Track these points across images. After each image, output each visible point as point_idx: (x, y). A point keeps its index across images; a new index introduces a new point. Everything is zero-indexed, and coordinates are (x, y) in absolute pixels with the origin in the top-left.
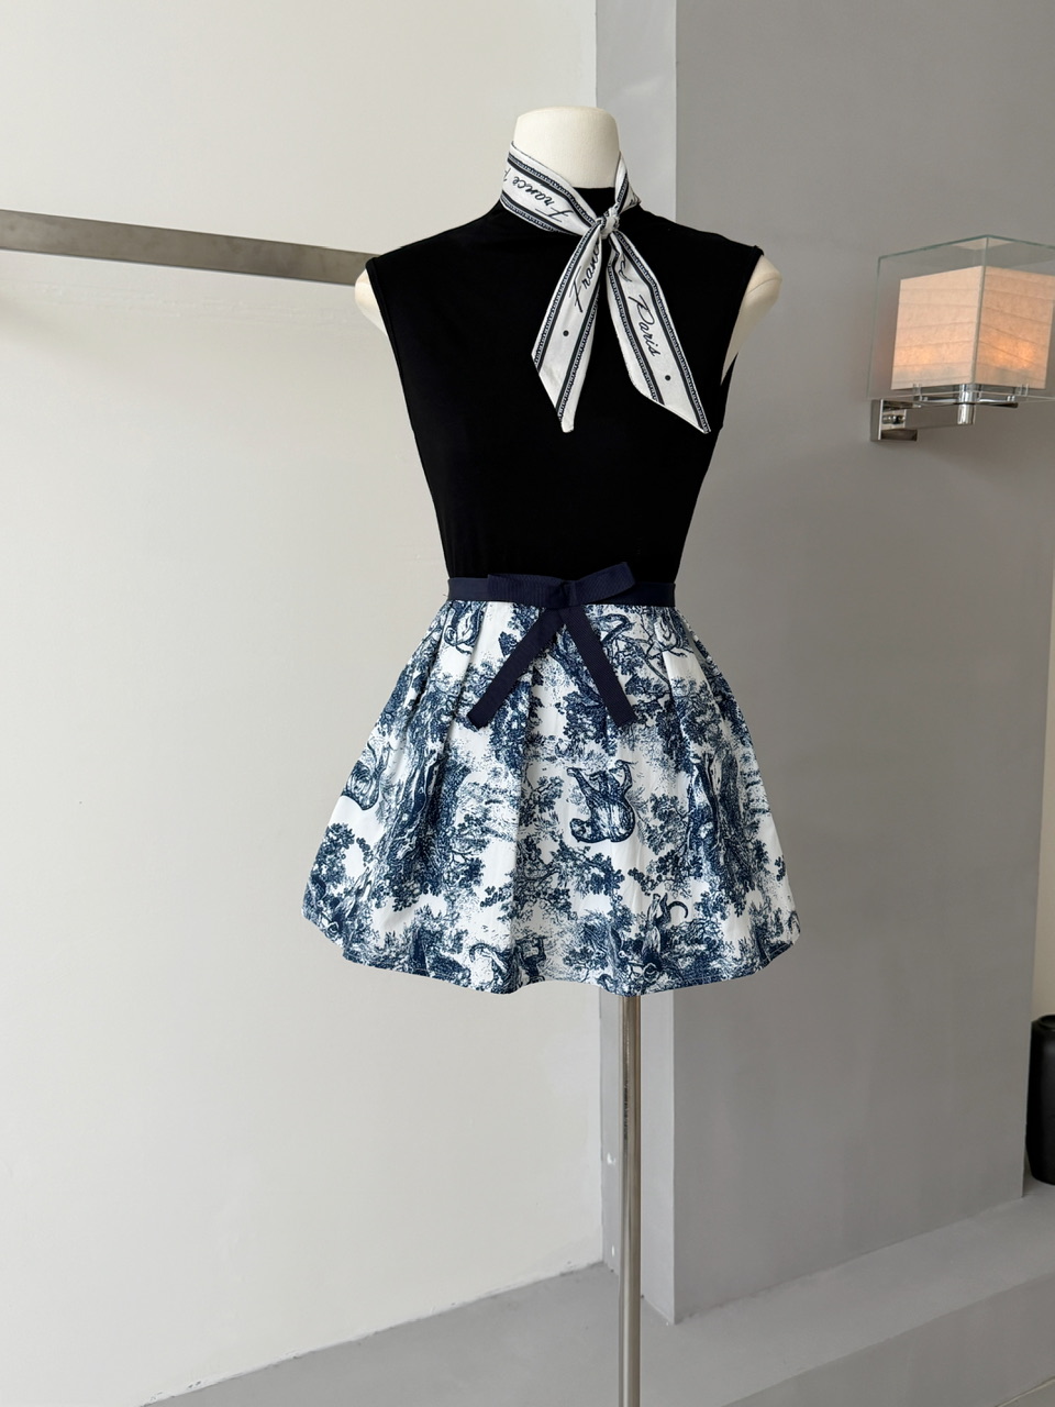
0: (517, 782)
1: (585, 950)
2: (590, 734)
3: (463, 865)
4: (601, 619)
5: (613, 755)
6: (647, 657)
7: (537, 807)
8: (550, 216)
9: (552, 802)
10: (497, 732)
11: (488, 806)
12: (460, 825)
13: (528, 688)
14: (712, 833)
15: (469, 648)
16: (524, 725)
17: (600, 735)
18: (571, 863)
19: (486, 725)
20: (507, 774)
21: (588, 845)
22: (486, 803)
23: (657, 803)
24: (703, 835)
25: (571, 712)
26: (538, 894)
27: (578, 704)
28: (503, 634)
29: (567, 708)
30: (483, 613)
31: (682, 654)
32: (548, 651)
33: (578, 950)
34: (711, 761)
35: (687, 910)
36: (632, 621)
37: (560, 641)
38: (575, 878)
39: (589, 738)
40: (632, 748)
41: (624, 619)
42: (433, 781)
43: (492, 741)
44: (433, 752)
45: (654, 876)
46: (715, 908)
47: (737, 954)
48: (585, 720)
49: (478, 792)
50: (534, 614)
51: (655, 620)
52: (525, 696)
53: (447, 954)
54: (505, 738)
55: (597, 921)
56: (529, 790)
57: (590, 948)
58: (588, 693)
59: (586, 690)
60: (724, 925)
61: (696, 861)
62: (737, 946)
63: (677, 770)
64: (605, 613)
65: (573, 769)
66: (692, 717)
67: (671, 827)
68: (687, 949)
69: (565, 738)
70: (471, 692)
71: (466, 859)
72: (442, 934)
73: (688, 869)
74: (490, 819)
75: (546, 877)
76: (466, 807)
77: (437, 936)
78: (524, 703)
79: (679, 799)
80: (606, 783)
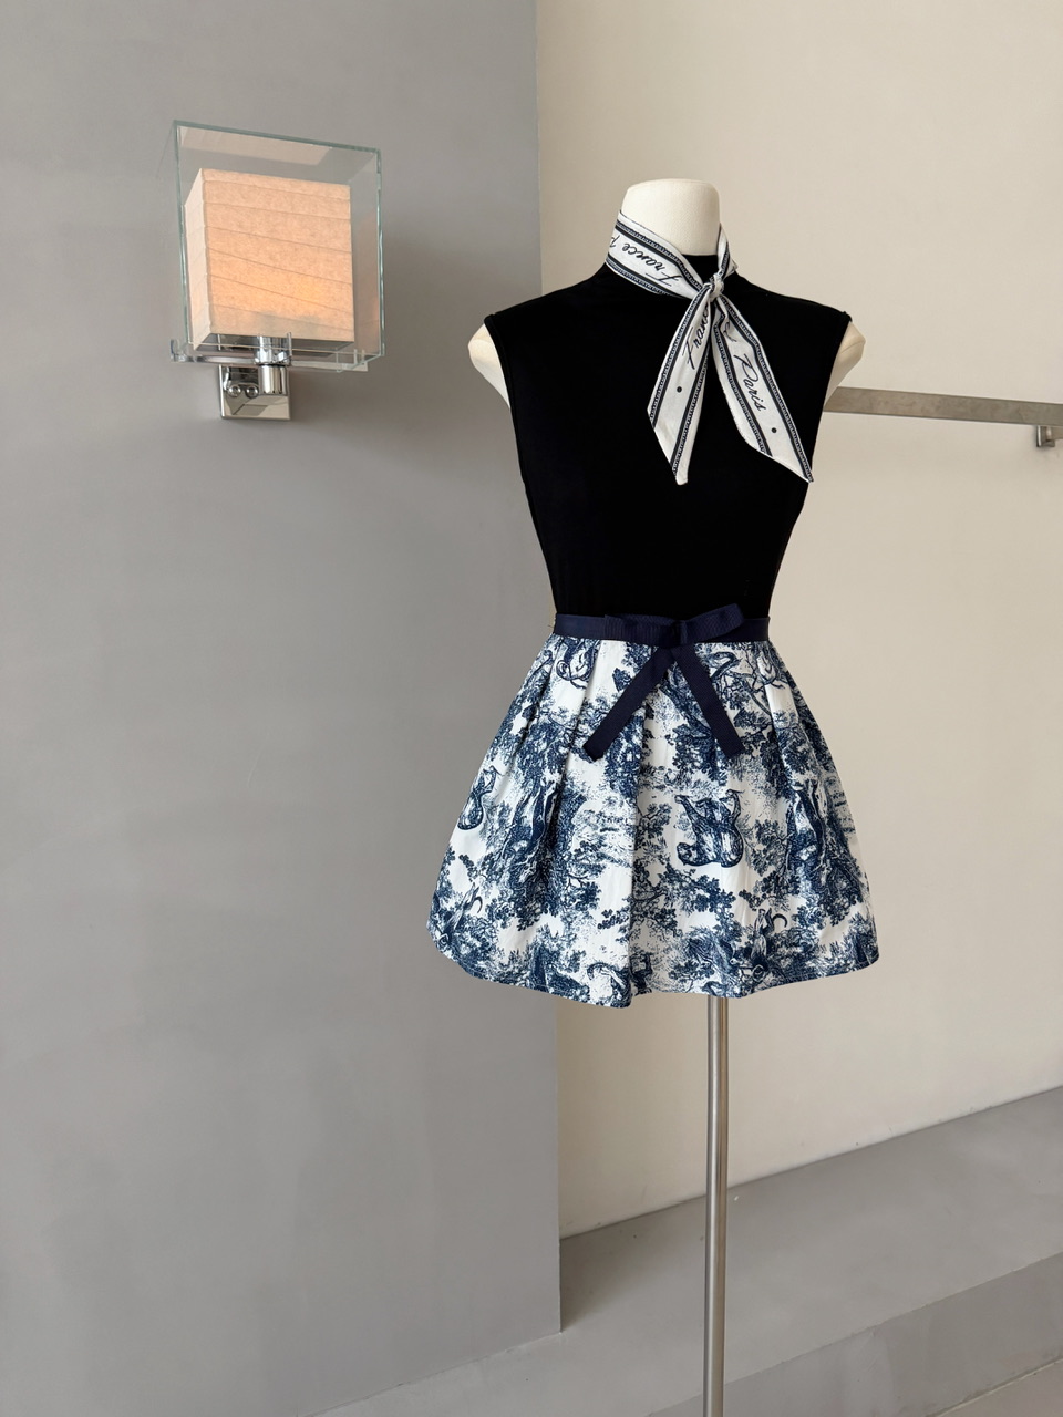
0: (632, 811)
1: (690, 962)
2: (697, 764)
3: (579, 889)
4: (710, 657)
5: (723, 784)
6: (752, 691)
7: (647, 833)
8: (660, 280)
9: (660, 828)
10: (612, 764)
11: (603, 834)
12: (576, 851)
13: (642, 723)
14: (814, 856)
15: (584, 684)
17: (709, 765)
18: (677, 886)
19: (602, 757)
20: (622, 803)
21: (693, 867)
22: (601, 831)
23: (761, 828)
24: (805, 858)
25: (680, 743)
26: (646, 914)
27: (687, 736)
28: (617, 670)
29: (677, 740)
30: (597, 651)
31: (781, 686)
32: (658, 686)
33: (683, 964)
34: (815, 787)
35: (786, 922)
36: (738, 658)
37: (671, 678)
38: (681, 899)
39: (696, 767)
40: (740, 779)
41: (731, 656)
42: (552, 809)
43: (607, 772)
44: (551, 783)
45: (760, 895)
46: (812, 920)
48: (692, 750)
49: (593, 820)
50: (647, 652)
51: (757, 655)
52: (639, 729)
53: (563, 973)
54: (620, 770)
55: (701, 935)
56: (639, 817)
57: (695, 961)
58: (696, 726)
59: (695, 723)
60: (820, 933)
61: (794, 881)
63: (778, 797)
64: (714, 652)
65: (681, 796)
66: (794, 747)
67: (772, 851)
68: (787, 951)
69: (674, 768)
70: (587, 725)
71: (582, 883)
72: (559, 954)
73: (787, 887)
74: (605, 845)
75: (654, 898)
76: (581, 834)
77: (555, 955)
78: (637, 736)
79: (780, 825)
80: (711, 811)
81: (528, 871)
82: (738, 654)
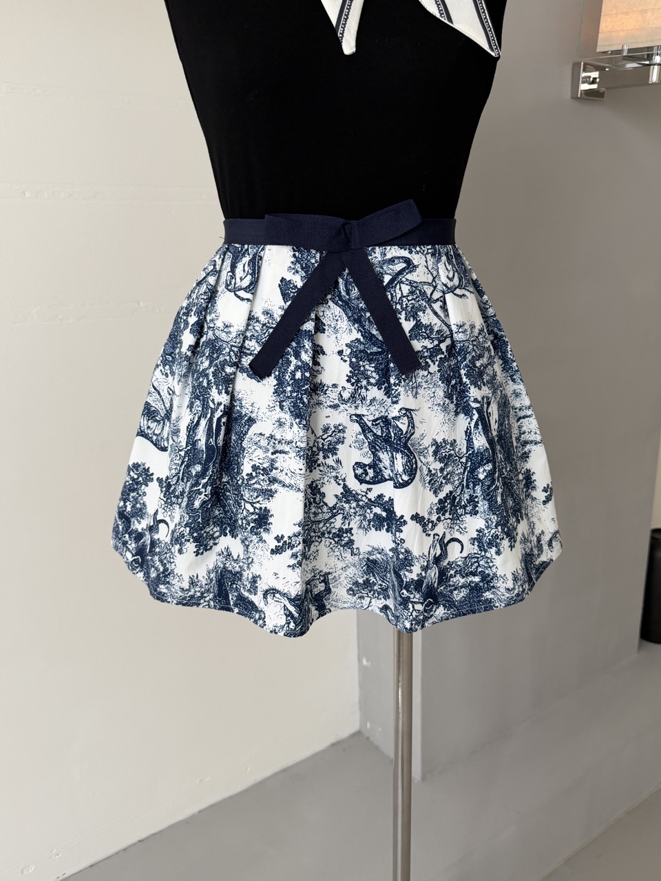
0: (303, 433)
1: (368, 580)
2: (372, 381)
3: (252, 514)
4: (384, 262)
5: (396, 402)
6: (430, 301)
7: (321, 454)
9: (335, 449)
10: (280, 382)
11: (274, 457)
12: (248, 475)
13: (311, 337)
14: (491, 474)
15: (249, 296)
16: (307, 374)
17: (383, 382)
18: (354, 504)
19: (269, 375)
20: (292, 425)
21: (370, 486)
22: (273, 454)
23: (438, 447)
24: (481, 476)
25: (354, 360)
26: (323, 534)
27: (361, 351)
28: (283, 280)
29: (350, 356)
30: (261, 258)
31: (464, 295)
32: (329, 296)
33: (361, 581)
34: (489, 404)
35: (462, 546)
36: (416, 263)
37: (342, 286)
38: (358, 518)
39: (372, 384)
40: (415, 397)
41: (408, 261)
42: (222, 433)
43: (276, 392)
44: (220, 404)
45: (434, 518)
46: (490, 544)
47: (510, 584)
48: (367, 367)
49: (264, 443)
50: (315, 258)
51: (439, 260)
52: (307, 344)
53: (246, 594)
54: (289, 389)
55: (379, 556)
56: (313, 438)
57: (372, 579)
58: (371, 340)
59: (369, 337)
60: (498, 560)
61: (472, 500)
62: (510, 577)
63: (457, 414)
64: (389, 256)
65: (356, 415)
66: (473, 361)
67: (450, 469)
68: (462, 581)
69: (348, 385)
70: (254, 341)
71: (255, 508)
72: (241, 575)
73: (465, 507)
74: (276, 469)
75: (330, 518)
76: (253, 457)
77: (237, 576)
78: (306, 352)
79: (458, 442)
80: (388, 429)
81: (202, 496)
82: (416, 259)
